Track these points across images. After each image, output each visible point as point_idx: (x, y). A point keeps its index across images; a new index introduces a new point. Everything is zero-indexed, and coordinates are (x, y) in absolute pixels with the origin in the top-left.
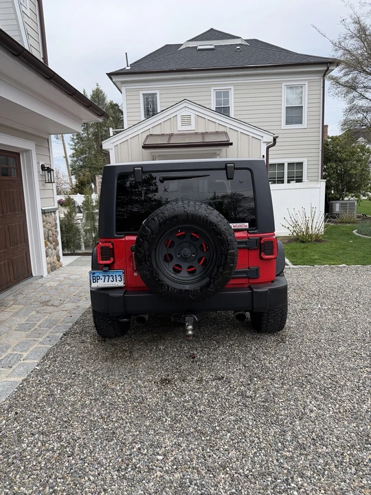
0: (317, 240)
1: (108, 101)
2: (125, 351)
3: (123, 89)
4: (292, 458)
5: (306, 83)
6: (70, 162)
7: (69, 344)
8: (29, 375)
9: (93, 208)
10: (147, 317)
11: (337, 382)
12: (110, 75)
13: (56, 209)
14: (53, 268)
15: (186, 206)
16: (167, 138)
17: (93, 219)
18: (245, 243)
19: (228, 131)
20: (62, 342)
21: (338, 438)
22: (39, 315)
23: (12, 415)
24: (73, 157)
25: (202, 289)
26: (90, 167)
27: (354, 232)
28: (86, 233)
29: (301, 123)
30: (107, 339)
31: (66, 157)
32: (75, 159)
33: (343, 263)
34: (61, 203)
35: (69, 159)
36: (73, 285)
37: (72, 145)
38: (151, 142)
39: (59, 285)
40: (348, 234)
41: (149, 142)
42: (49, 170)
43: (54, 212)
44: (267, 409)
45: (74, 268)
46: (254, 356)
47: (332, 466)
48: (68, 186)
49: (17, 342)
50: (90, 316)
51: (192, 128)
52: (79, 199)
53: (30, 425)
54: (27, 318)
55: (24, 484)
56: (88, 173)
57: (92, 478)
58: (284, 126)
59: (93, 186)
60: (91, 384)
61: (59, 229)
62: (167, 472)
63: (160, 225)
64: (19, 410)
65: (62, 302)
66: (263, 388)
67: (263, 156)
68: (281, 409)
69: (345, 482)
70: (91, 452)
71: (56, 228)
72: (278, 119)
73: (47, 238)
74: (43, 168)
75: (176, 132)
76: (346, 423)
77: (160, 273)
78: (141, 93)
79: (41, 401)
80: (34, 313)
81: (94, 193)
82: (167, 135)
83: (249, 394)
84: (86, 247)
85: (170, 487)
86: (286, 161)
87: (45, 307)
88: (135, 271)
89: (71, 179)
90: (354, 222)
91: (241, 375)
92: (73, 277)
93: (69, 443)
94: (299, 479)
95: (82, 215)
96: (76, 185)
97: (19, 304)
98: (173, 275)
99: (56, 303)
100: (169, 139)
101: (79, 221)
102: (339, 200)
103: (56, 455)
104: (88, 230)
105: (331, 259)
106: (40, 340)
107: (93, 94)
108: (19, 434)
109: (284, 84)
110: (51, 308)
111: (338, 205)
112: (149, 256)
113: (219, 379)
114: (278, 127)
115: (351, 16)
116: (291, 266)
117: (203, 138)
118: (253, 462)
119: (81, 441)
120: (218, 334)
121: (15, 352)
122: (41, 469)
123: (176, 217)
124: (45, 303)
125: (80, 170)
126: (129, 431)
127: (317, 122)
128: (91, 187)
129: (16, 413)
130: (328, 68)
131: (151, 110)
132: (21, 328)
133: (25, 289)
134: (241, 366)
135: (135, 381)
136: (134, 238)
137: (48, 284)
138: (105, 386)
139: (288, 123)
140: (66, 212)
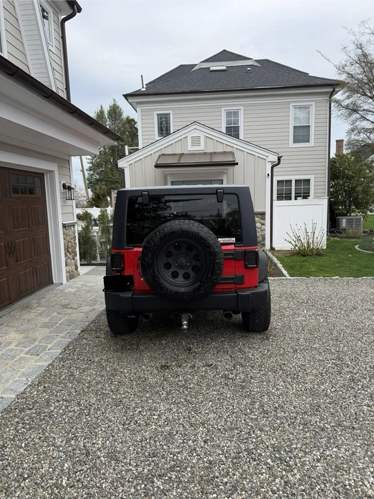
0: (318, 253)
1: (124, 116)
2: (133, 344)
3: (138, 109)
4: (256, 419)
5: (314, 104)
6: (87, 176)
7: (86, 339)
8: (54, 361)
9: (108, 222)
10: (151, 315)
11: (305, 370)
12: (126, 96)
13: (76, 223)
14: (71, 276)
15: (181, 224)
16: (178, 157)
17: (108, 232)
18: (232, 254)
19: (235, 151)
20: (80, 337)
21: (294, 408)
22: (60, 316)
23: (41, 388)
24: (90, 170)
25: (194, 291)
26: (106, 181)
27: (357, 247)
28: (101, 245)
29: (309, 142)
30: (118, 336)
31: (83, 171)
32: (92, 172)
33: (337, 275)
34: (79, 217)
35: (86, 173)
36: (89, 292)
37: (89, 159)
38: (163, 161)
39: (77, 291)
40: (349, 249)
41: (161, 162)
42: (70, 188)
43: (74, 226)
44: (243, 387)
45: (89, 277)
46: (240, 350)
47: (286, 425)
48: (85, 199)
49: (42, 337)
50: (104, 318)
51: (201, 148)
52: (95, 212)
53: (56, 396)
54: (49, 318)
55: (53, 432)
56: (104, 187)
57: (103, 429)
58: (291, 144)
59: (109, 199)
60: (103, 368)
61: (77, 241)
62: (160, 426)
63: (161, 239)
64: (46, 385)
65: (80, 306)
66: (243, 372)
67: (268, 175)
68: (255, 387)
69: (293, 434)
70: (103, 413)
71: (75, 240)
72: (286, 138)
73: (67, 249)
74: (64, 186)
75: (186, 152)
76: (304, 398)
77: (161, 278)
78: (156, 113)
79: (64, 379)
80: (55, 314)
81: (109, 207)
82: (178, 154)
83: (231, 376)
84: (101, 258)
85: (162, 435)
86: (293, 178)
87: (65, 309)
88: (142, 277)
89: (87, 192)
90: (359, 238)
91: (227, 363)
92: (90, 284)
93: (86, 407)
94: (259, 432)
95: (98, 228)
96: (93, 198)
97: (43, 307)
98: (171, 280)
99: (75, 306)
100: (180, 159)
101: (95, 234)
102: (346, 215)
103: (76, 415)
104: (104, 243)
105: (327, 272)
106: (62, 335)
107: (110, 110)
108: (48, 401)
109: (291, 105)
110: (70, 311)
111: (344, 220)
112: (152, 264)
113: (209, 366)
114: (286, 146)
115: (354, 43)
116: (288, 277)
117: (211, 158)
118: (226, 421)
119: (96, 406)
120: (213, 333)
121: (41, 344)
122: (65, 423)
123: (173, 232)
124: (65, 306)
125: (97, 184)
126: (132, 400)
127: (323, 140)
128: (107, 200)
129: (45, 387)
130: (334, 90)
131: (164, 129)
132: (45, 326)
133: (47, 294)
134: (228, 357)
135: (140, 367)
136: (141, 249)
137: (67, 291)
138: (115, 370)
139: (295, 141)
140: (83, 226)
